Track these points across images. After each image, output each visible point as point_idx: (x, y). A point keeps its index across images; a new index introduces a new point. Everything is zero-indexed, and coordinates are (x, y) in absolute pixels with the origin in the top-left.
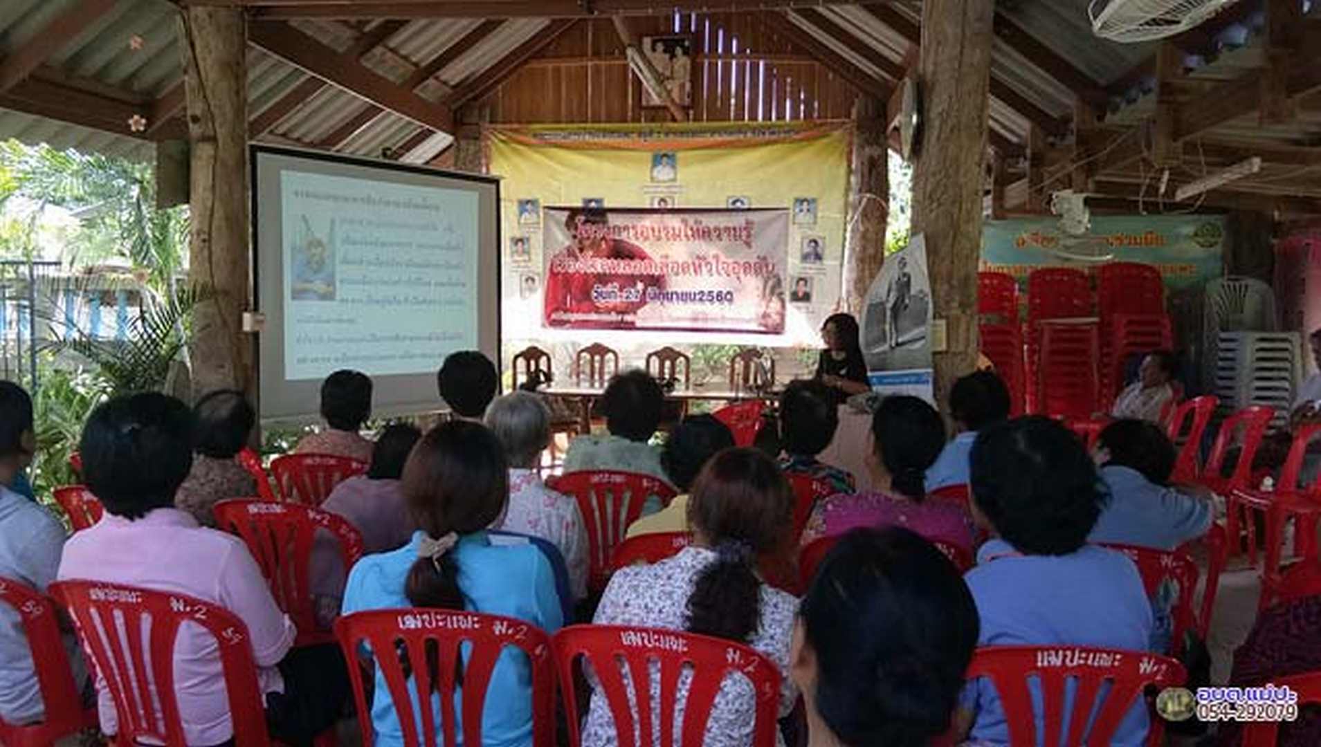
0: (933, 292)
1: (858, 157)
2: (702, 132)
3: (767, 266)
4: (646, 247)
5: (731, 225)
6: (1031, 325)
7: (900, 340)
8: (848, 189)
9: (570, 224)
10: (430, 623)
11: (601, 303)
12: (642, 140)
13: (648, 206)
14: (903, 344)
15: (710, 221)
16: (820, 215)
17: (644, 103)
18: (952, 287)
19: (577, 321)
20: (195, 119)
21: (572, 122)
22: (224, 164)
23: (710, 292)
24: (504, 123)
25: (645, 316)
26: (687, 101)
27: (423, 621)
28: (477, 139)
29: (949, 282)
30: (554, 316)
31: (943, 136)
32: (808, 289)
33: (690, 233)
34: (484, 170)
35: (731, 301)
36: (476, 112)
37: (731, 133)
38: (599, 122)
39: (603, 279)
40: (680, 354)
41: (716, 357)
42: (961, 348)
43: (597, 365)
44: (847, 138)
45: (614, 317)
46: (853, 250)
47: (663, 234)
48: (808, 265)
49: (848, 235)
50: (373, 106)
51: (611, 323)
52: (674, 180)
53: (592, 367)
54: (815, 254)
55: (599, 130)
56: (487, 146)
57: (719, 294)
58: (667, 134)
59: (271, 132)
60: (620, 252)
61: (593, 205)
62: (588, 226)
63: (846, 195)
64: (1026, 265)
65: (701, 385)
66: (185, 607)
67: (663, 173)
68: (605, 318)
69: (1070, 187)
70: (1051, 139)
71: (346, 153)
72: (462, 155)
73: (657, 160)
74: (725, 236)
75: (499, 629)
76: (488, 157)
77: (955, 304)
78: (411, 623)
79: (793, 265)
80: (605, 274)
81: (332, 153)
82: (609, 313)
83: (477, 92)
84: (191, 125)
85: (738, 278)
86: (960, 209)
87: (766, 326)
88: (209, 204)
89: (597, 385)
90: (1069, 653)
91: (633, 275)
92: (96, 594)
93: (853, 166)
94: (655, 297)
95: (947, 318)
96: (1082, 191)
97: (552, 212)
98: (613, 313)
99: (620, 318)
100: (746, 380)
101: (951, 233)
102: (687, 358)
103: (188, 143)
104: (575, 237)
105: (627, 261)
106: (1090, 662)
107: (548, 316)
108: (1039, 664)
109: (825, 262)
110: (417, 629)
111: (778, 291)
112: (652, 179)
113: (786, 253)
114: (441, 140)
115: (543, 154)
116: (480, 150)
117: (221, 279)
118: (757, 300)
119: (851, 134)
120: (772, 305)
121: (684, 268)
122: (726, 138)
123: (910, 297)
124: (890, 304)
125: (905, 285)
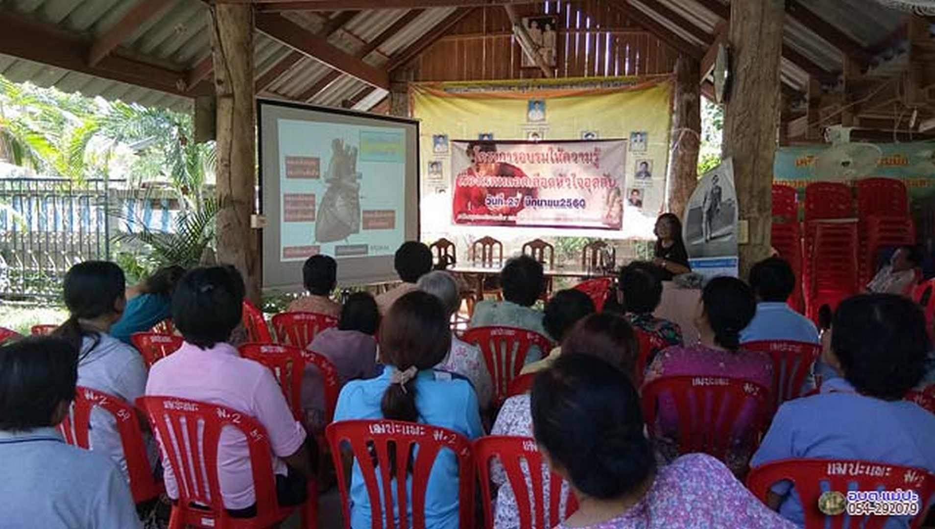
0: (739, 200)
1: (678, 101)
2: (565, 85)
3: (610, 181)
4: (523, 167)
5: (584, 152)
6: (806, 224)
7: (713, 235)
8: (670, 124)
9: (470, 152)
10: (391, 430)
11: (492, 207)
12: (521, 91)
13: (524, 139)
14: (715, 238)
15: (569, 149)
16: (649, 144)
17: (522, 65)
18: (752, 196)
19: (475, 221)
20: (220, 82)
21: (471, 79)
22: (240, 114)
23: (569, 201)
24: (424, 81)
25: (523, 217)
26: (554, 63)
27: (386, 429)
28: (405, 93)
29: (750, 192)
30: (460, 217)
31: (747, 86)
32: (638, 198)
33: (554, 157)
34: (410, 115)
35: (584, 206)
36: (404, 74)
37: (586, 85)
38: (491, 79)
39: (493, 191)
40: (547, 244)
41: (572, 246)
42: (758, 241)
43: (487, 252)
44: (671, 87)
45: (501, 217)
46: (674, 169)
47: (535, 158)
48: (640, 181)
49: (670, 158)
50: (335, 71)
51: (498, 221)
52: (544, 120)
53: (484, 254)
54: (645, 172)
55: (491, 85)
56: (412, 98)
57: (576, 201)
58: (539, 87)
59: (267, 90)
60: (505, 170)
61: (486, 138)
62: (483, 153)
63: (670, 129)
64: (804, 180)
65: (562, 266)
66: (227, 414)
67: (536, 115)
68: (495, 218)
69: (840, 123)
70: (825, 87)
71: (316, 104)
72: (395, 104)
73: (532, 105)
74: (579, 159)
75: (437, 436)
76: (412, 106)
77: (755, 209)
78: (378, 430)
79: (629, 180)
80: (494, 187)
81: (307, 103)
82: (497, 214)
83: (406, 59)
84: (217, 86)
85: (590, 190)
86: (760, 139)
87: (609, 224)
88: (229, 141)
89: (487, 266)
90: (852, 465)
91: (514, 188)
92: (168, 405)
93: (675, 108)
94: (530, 203)
95: (749, 219)
96: (849, 126)
97: (457, 144)
98: (501, 215)
99: (505, 218)
100: (594, 263)
101: (752, 157)
102: (551, 247)
103: (215, 99)
104: (473, 161)
105: (510, 178)
106: (867, 473)
107: (456, 217)
108: (829, 472)
109: (653, 178)
110: (381, 435)
111: (617, 199)
112: (528, 120)
113: (624, 172)
114: (380, 93)
115: (450, 102)
116: (406, 101)
117: (237, 192)
118: (602, 205)
119: (674, 84)
120: (613, 209)
121: (550, 184)
122: (581, 89)
123: (721, 204)
124: (706, 209)
125: (718, 195)
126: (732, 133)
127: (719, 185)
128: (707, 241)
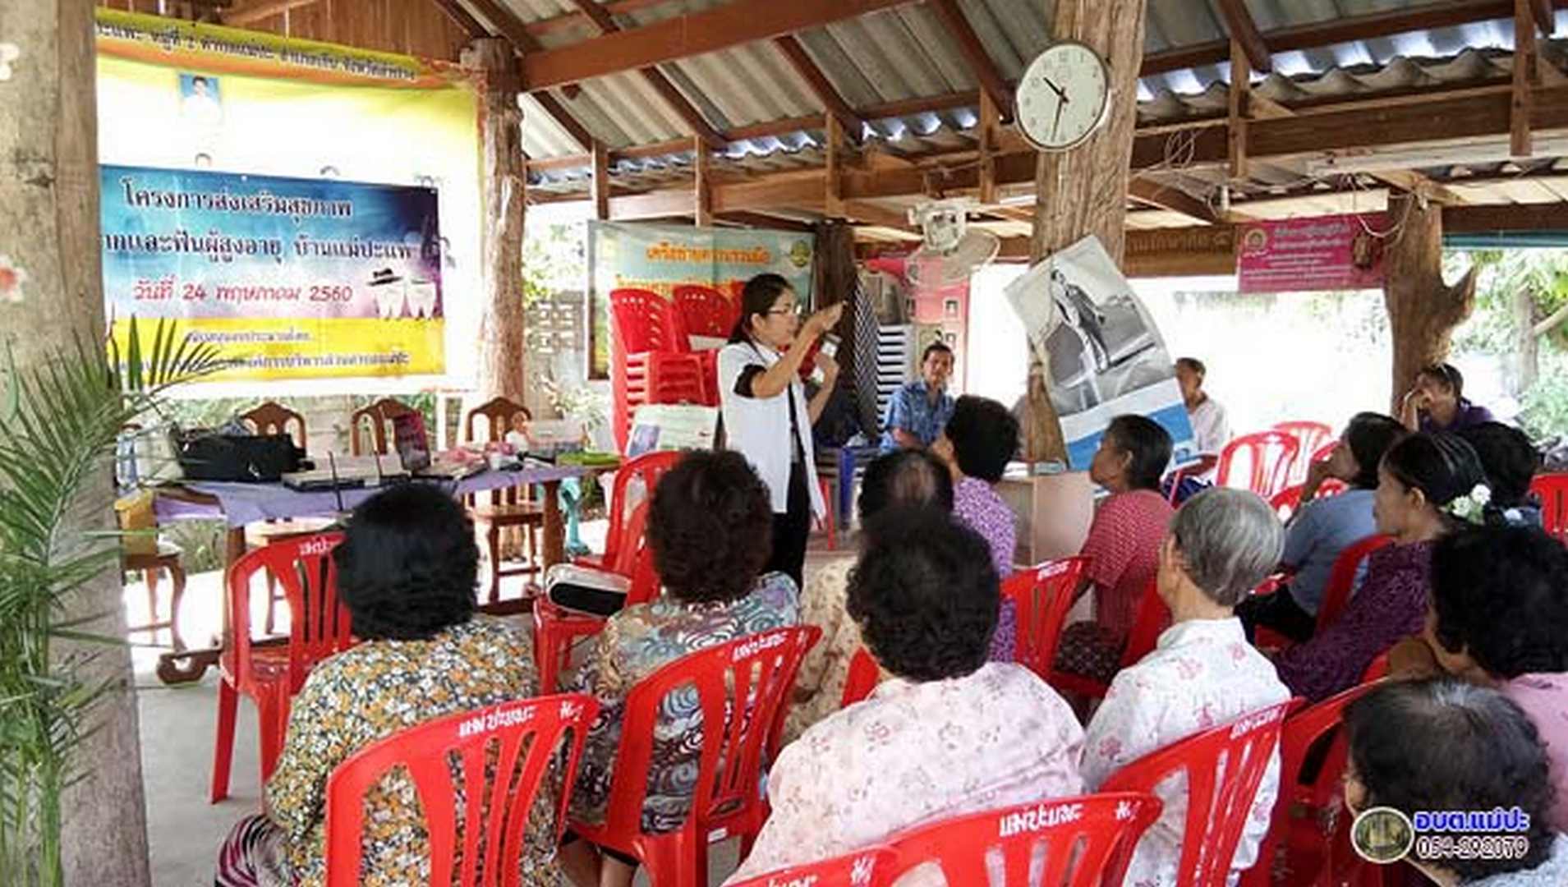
1: (490, 123)
12: (161, 46)
44: (477, 94)
52: (220, 123)
58: (205, 43)
67: (198, 109)
73: (187, 84)
93: (486, 135)
119: (481, 89)
123: (1098, 309)
124: (1075, 322)
125: (1080, 298)
126: (1086, 203)
127: (1072, 282)
128: (1101, 373)
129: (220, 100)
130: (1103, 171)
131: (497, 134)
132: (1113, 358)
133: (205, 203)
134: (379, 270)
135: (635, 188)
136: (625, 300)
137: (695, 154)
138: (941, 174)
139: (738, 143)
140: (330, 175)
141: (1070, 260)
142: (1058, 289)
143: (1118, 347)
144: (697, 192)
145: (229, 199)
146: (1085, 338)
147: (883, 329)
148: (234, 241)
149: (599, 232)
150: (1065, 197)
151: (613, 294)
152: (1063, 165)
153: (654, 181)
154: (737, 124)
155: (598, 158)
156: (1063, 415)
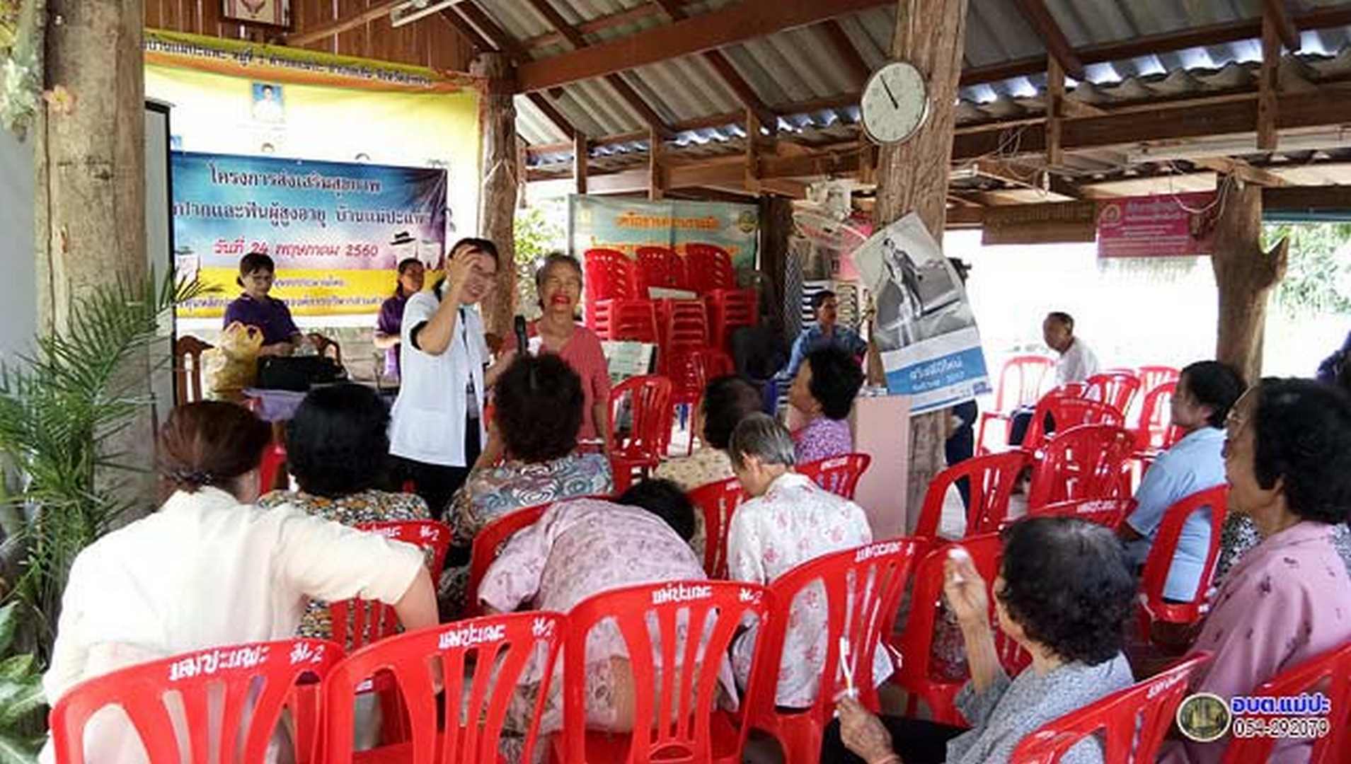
1: (490, 118)
12: (239, 63)
44: (480, 96)
46: (487, 221)
49: (483, 204)
52: (282, 121)
58: (272, 59)
67: (266, 110)
73: (258, 91)
93: (485, 128)
112: (255, 116)
119: (484, 92)
123: (919, 270)
124: (898, 278)
125: (905, 261)
126: (914, 185)
127: (901, 249)
128: (915, 319)
129: (282, 103)
130: (926, 161)
131: (496, 128)
132: (926, 308)
133: (270, 181)
134: (399, 233)
135: (609, 169)
136: (597, 258)
137: (650, 141)
138: (832, 161)
139: (685, 133)
140: (363, 160)
141: (900, 230)
142: (889, 253)
143: (929, 300)
144: (651, 172)
145: (288, 178)
146: (905, 292)
147: (807, 284)
148: (290, 210)
149: (578, 204)
150: (896, 181)
151: (588, 253)
152: (895, 156)
153: (623, 163)
154: (684, 118)
155: (579, 146)
156: (885, 350)
